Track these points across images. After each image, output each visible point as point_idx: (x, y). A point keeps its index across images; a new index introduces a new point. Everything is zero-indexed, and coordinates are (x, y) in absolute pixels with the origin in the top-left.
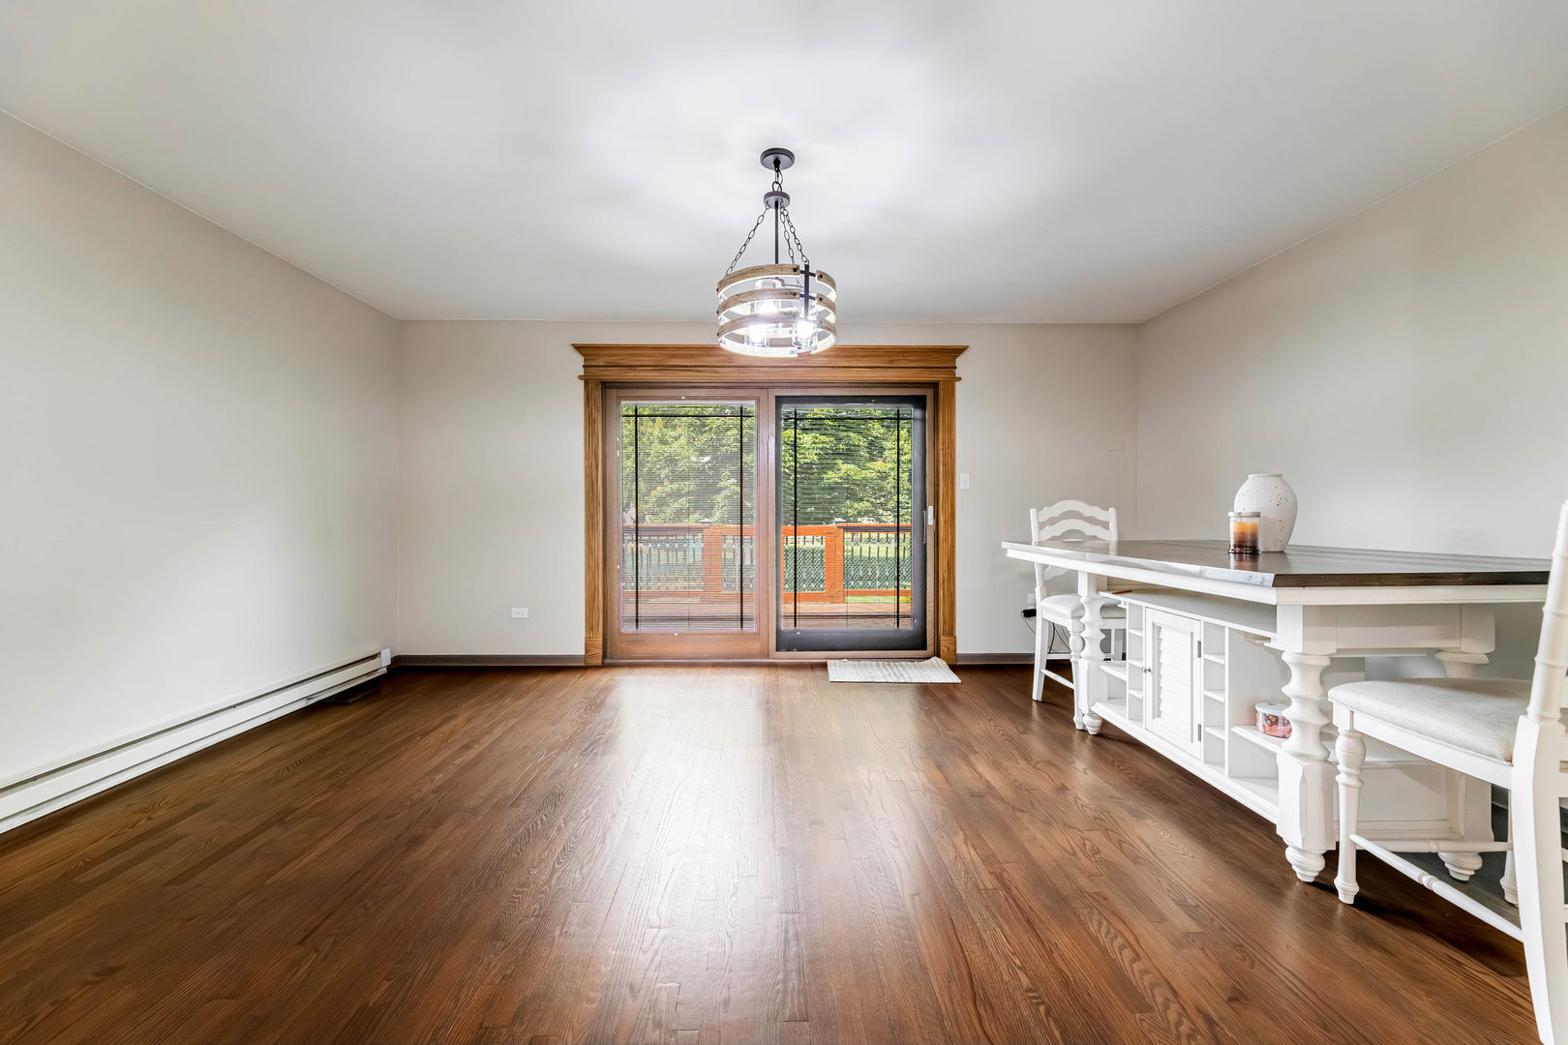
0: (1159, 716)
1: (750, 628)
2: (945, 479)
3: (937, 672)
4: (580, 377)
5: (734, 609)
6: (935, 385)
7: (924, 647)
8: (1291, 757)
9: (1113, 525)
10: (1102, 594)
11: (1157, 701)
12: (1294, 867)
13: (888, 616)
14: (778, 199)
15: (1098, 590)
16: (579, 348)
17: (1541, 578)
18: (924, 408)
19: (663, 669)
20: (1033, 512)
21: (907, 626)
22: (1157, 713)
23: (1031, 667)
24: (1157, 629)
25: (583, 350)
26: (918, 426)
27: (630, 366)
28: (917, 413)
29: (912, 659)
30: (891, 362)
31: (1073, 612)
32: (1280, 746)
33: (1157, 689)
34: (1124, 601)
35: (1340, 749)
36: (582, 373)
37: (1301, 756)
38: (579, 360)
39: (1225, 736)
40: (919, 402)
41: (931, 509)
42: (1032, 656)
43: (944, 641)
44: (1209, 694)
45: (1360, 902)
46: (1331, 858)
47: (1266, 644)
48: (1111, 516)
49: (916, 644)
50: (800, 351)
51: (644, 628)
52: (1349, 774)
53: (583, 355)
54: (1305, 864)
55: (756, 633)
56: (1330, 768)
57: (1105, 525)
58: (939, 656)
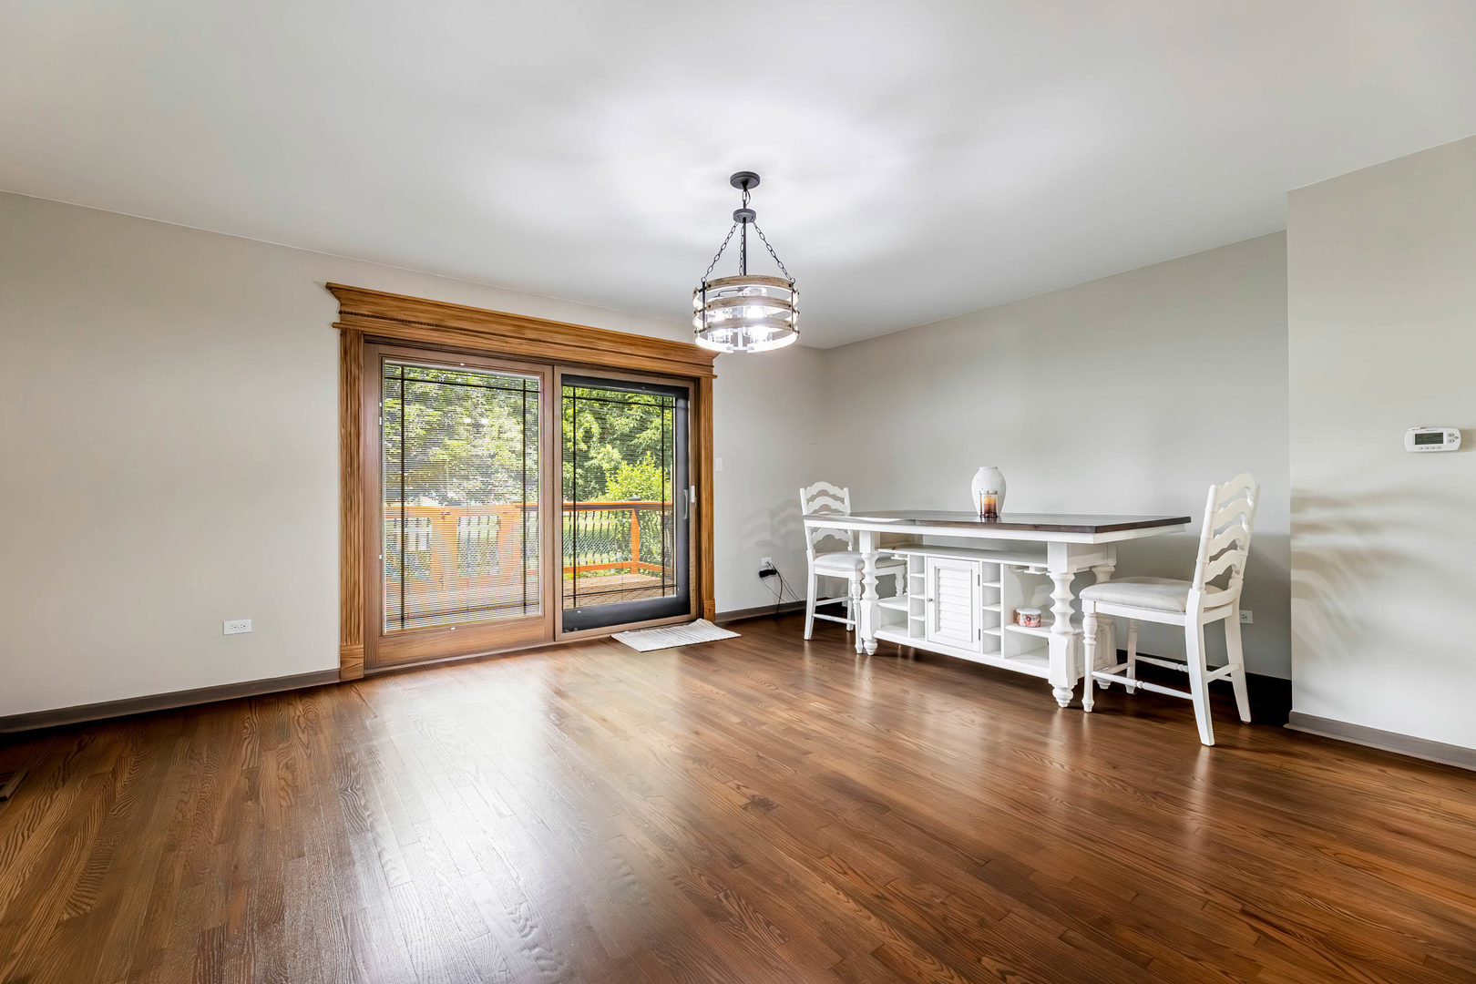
0: (939, 630)
1: (533, 612)
2: (706, 462)
3: (705, 632)
4: (335, 325)
5: (515, 592)
6: (696, 380)
7: (688, 612)
8: (1058, 636)
9: (847, 501)
10: (880, 550)
11: (938, 619)
12: (1057, 700)
13: (654, 587)
14: (744, 216)
15: (877, 548)
16: (332, 289)
17: (1187, 520)
18: (686, 399)
19: (447, 669)
20: (802, 490)
21: (671, 595)
22: (938, 628)
23: (802, 613)
24: (938, 570)
25: (343, 294)
26: (681, 414)
27: (403, 321)
28: (681, 403)
29: (681, 623)
30: (666, 354)
31: (856, 566)
32: (1050, 632)
33: (938, 612)
34: (898, 554)
35: (1088, 624)
36: (337, 320)
37: (1065, 633)
38: (331, 307)
39: (1001, 633)
40: (682, 393)
41: (693, 488)
42: (804, 603)
43: (706, 604)
44: (985, 608)
45: (1095, 710)
46: (1078, 690)
47: (1026, 572)
48: (845, 493)
49: (683, 609)
50: (736, 348)
51: (410, 625)
52: (1091, 638)
53: (338, 298)
54: (1062, 696)
55: (539, 617)
56: (1079, 637)
57: (842, 500)
58: (703, 618)
